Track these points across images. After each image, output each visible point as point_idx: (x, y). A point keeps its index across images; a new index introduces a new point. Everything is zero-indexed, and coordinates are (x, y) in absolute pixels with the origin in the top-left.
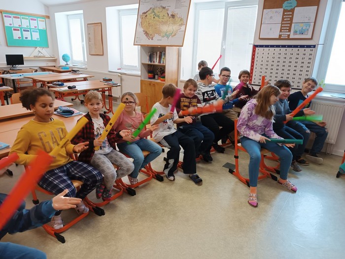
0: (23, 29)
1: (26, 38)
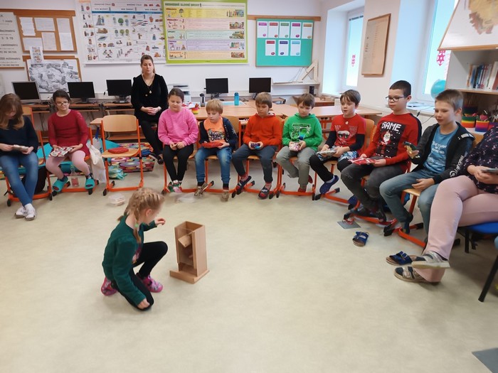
0: (279, 41)
1: (282, 53)
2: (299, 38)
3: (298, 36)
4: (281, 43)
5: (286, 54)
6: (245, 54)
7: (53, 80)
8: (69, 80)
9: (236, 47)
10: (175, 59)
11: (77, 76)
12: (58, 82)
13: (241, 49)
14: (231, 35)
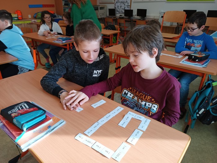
7: (121, 8)
8: (126, 9)
11: (130, 7)
12: (123, 9)
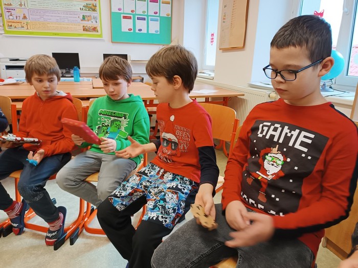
0: (137, 16)
1: (140, 30)
2: (158, 15)
3: (156, 13)
4: (138, 19)
5: (144, 31)
6: (99, 29)
9: (88, 20)
10: (15, 30)
13: (94, 22)
14: (82, 7)
